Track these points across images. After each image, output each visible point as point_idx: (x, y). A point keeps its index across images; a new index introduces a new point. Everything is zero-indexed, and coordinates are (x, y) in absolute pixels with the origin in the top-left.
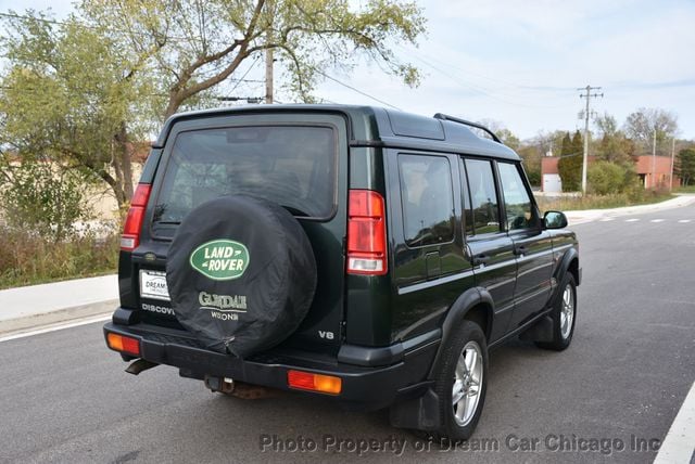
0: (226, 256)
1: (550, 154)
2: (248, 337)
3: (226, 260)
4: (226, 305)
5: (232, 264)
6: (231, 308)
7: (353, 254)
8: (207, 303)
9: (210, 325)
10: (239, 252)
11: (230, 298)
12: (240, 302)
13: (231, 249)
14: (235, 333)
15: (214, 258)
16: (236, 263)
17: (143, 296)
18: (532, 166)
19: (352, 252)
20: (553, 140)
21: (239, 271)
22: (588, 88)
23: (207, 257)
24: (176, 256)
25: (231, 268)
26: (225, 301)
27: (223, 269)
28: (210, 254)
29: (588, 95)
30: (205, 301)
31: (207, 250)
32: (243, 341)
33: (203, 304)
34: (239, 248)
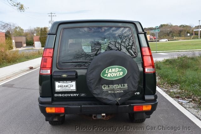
0: (116, 71)
1: (35, 35)
2: (126, 97)
3: (116, 73)
4: (116, 88)
5: (118, 74)
6: (118, 89)
7: (146, 67)
8: (106, 88)
9: (109, 96)
10: (121, 70)
11: (118, 85)
12: (124, 86)
13: (118, 69)
14: (121, 97)
15: (110, 73)
16: (120, 73)
17: (56, 91)
18: (29, 39)
19: (145, 66)
20: (35, 30)
21: (121, 76)
22: (51, 13)
23: (107, 72)
24: (94, 73)
25: (118, 75)
26: (116, 87)
27: (115, 76)
28: (108, 71)
29: (51, 16)
30: (105, 88)
31: (107, 70)
32: (124, 99)
33: (104, 89)
34: (121, 68)
